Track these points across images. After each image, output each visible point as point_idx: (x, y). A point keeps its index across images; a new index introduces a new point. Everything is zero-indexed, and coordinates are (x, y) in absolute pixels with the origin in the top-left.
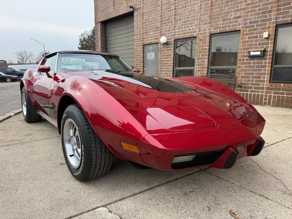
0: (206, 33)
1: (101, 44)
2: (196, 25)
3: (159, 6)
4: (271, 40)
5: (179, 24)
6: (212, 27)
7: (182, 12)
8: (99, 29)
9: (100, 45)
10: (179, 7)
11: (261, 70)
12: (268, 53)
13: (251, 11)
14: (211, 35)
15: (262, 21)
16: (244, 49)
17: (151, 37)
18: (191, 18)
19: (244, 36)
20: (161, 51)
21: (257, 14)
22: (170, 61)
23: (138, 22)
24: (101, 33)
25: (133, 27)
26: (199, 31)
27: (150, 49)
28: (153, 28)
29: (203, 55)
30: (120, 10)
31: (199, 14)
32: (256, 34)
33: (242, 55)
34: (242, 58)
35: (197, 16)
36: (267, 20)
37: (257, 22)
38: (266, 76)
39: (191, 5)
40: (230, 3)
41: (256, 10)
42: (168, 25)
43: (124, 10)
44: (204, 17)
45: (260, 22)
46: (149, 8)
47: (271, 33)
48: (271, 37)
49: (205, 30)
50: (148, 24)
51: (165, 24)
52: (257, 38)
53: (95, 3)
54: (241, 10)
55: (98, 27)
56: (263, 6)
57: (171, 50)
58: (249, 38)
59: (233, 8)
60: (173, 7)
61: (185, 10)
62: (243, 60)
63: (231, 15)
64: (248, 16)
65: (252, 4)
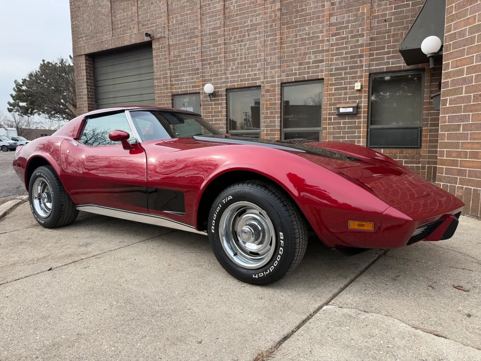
0: (274, 81)
1: (88, 92)
2: (259, 70)
3: (197, 37)
4: (365, 93)
5: (232, 66)
6: (284, 72)
7: (237, 50)
8: (83, 67)
9: (86, 93)
10: (232, 41)
11: (354, 132)
12: (362, 110)
13: (336, 54)
14: (283, 85)
15: (351, 68)
16: (330, 105)
17: (186, 83)
18: (251, 58)
19: (329, 87)
20: (204, 105)
21: (345, 58)
22: (221, 120)
23: (161, 59)
24: (86, 72)
25: (152, 65)
26: (265, 78)
27: (185, 102)
28: (189, 70)
29: (272, 113)
30: (126, 37)
31: (263, 54)
32: (345, 84)
33: (328, 112)
34: (328, 117)
35: (260, 56)
36: (357, 67)
37: (345, 68)
38: (361, 140)
39: (249, 40)
40: (308, 42)
41: (342, 54)
42: (214, 67)
43: (132, 38)
44: (271, 58)
45: (348, 68)
46: (179, 39)
47: (363, 84)
48: (364, 89)
49: (273, 77)
50: (180, 64)
51: (209, 65)
52: (347, 90)
53: (72, 22)
54: (323, 51)
55: (82, 63)
56: (351, 49)
57: (221, 104)
58: (336, 89)
59: (312, 48)
60: (220, 41)
61: (241, 46)
62: (330, 119)
63: (310, 58)
64: (332, 60)
65: (337, 44)
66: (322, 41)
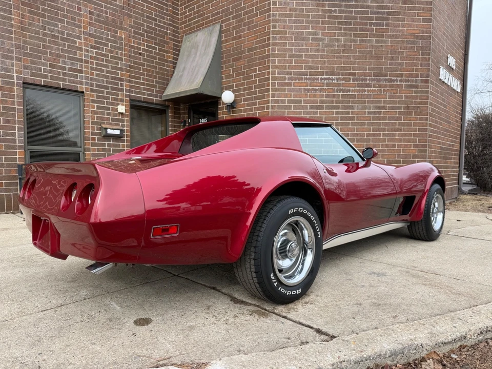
0: (11, 77)
4: (128, 117)
6: (27, 69)
12: (125, 134)
14: (26, 85)
15: (113, 88)
16: (93, 123)
19: (91, 103)
32: (107, 104)
33: (91, 131)
34: (91, 136)
36: (119, 90)
37: (107, 88)
40: (61, 42)
41: (103, 71)
45: (110, 88)
47: (126, 108)
48: (126, 113)
49: (7, 70)
52: (109, 110)
54: (81, 60)
56: (112, 69)
58: (98, 107)
59: (68, 52)
62: (94, 139)
64: (92, 74)
65: (97, 59)
66: (81, 49)
